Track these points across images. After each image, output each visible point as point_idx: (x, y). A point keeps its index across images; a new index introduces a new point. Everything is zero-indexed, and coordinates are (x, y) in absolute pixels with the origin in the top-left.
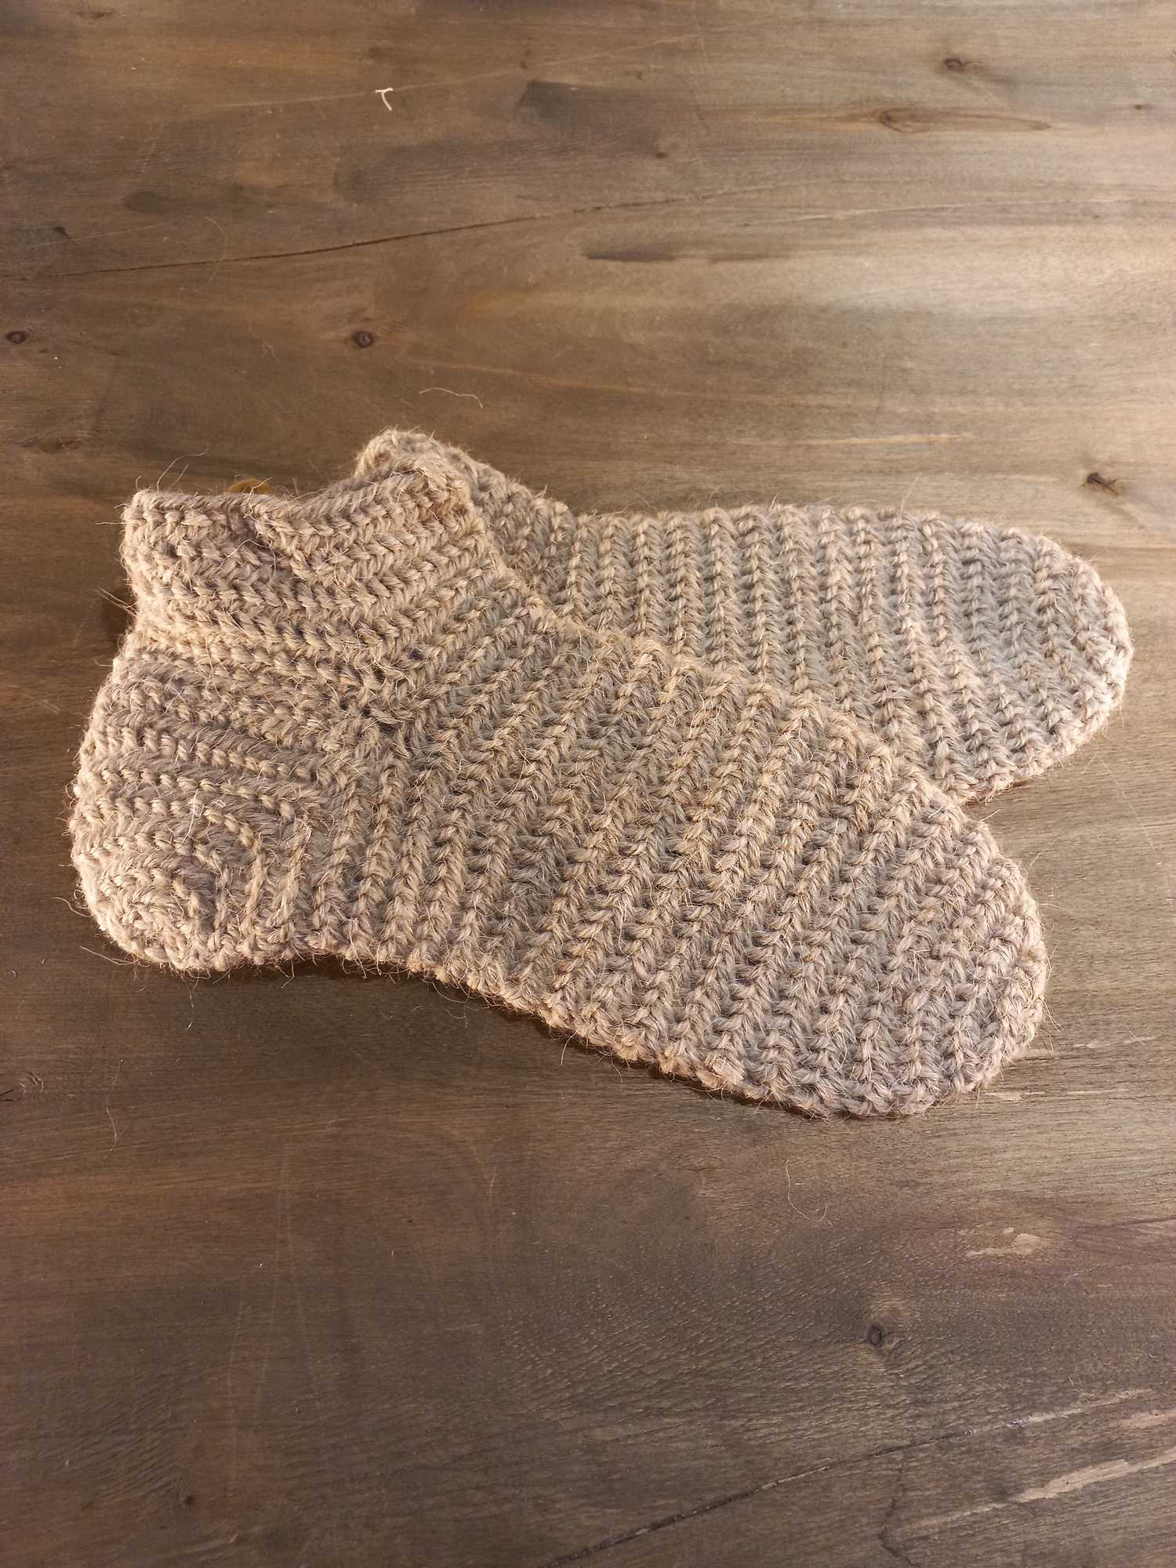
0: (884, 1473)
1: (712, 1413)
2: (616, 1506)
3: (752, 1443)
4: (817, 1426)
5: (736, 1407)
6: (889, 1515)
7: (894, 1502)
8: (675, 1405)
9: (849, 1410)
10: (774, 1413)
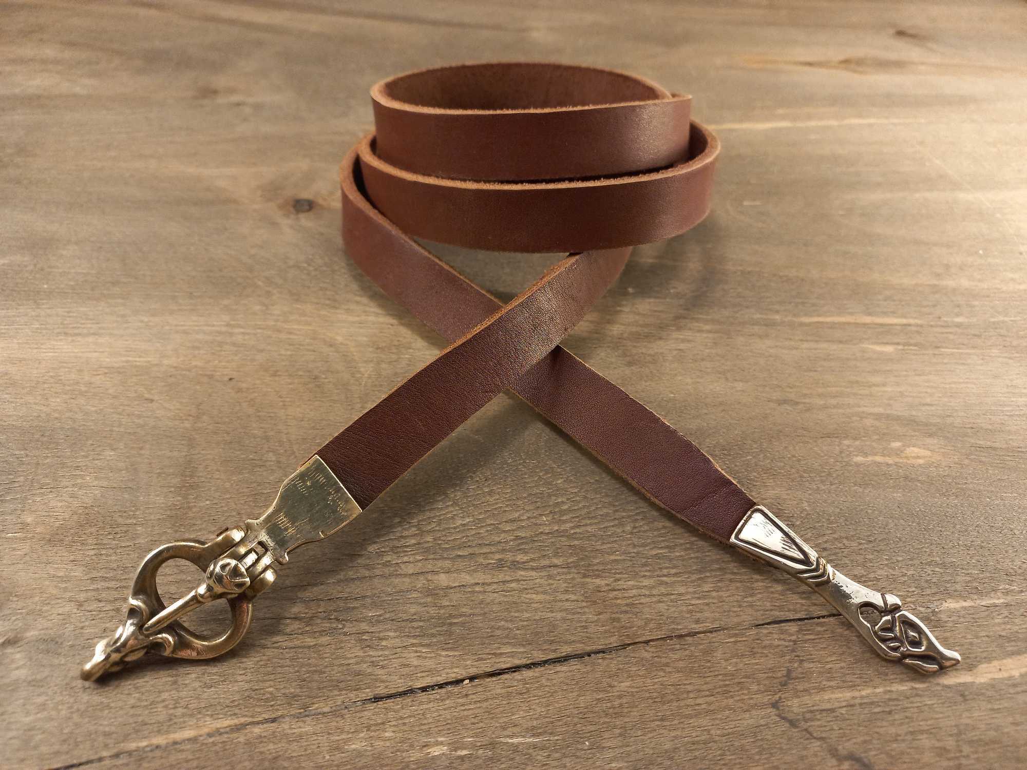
0: (776, 642)
1: (573, 570)
2: (452, 649)
3: (619, 601)
4: (695, 592)
5: (601, 568)
6: (784, 684)
7: (789, 671)
8: (532, 560)
9: (731, 580)
10: (644, 576)
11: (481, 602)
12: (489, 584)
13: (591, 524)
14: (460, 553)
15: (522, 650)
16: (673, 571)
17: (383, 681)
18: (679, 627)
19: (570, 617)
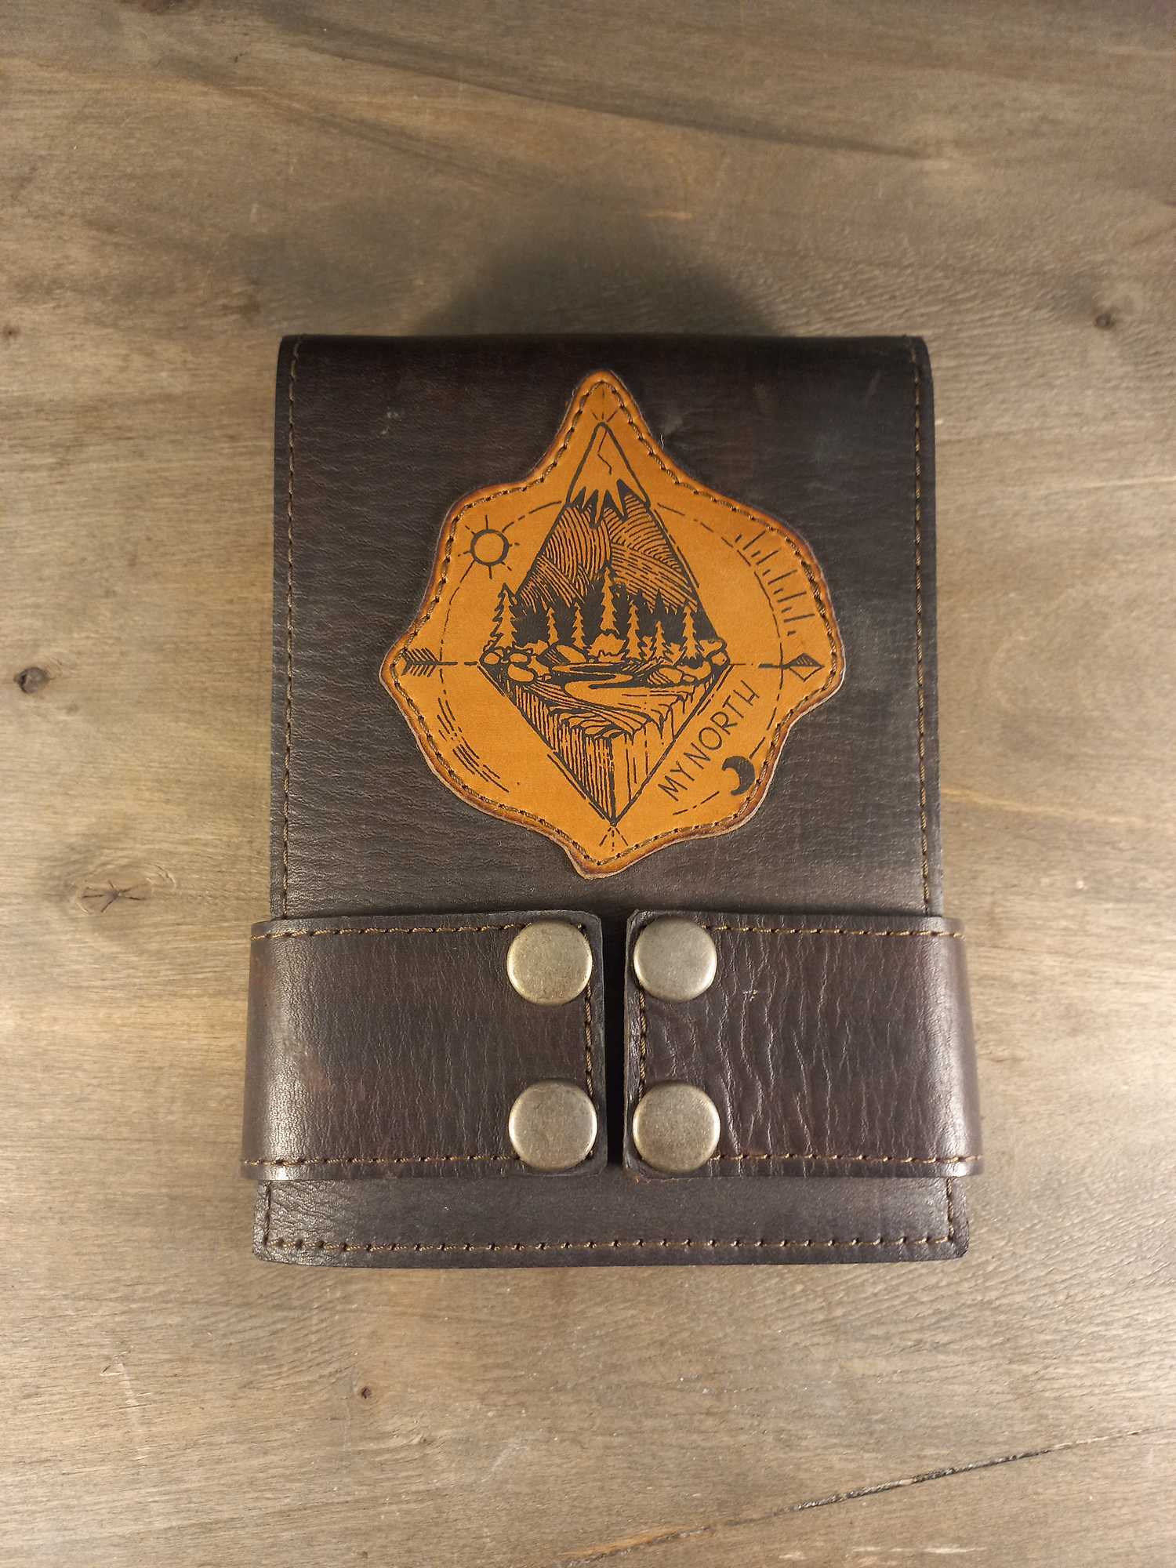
11: (901, 1394)
12: (907, 1372)
13: (1019, 1293)
14: (874, 1332)
15: (945, 1452)
16: (1109, 1355)
17: (807, 1487)
18: (1111, 1426)
19: (994, 1412)
